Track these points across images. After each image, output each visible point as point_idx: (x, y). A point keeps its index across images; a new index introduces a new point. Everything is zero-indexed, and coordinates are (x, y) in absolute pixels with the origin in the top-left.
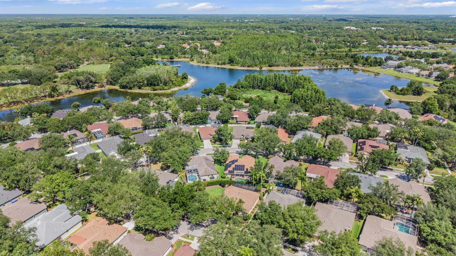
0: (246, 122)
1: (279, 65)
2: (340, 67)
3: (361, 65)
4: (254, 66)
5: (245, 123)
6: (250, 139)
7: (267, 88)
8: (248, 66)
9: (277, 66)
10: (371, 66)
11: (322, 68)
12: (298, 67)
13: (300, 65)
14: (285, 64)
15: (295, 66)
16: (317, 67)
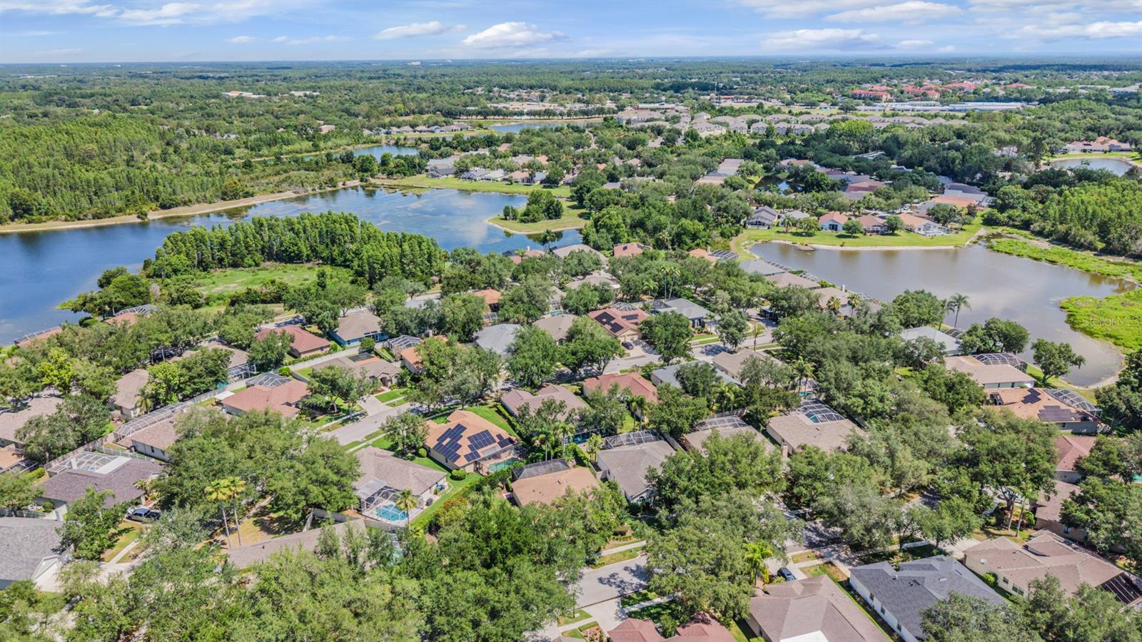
0: (322, 349)
1: (190, 201)
2: (340, 185)
3: (385, 176)
4: (113, 212)
5: (319, 352)
6: (395, 381)
7: (246, 260)
8: (96, 216)
9: (185, 203)
10: (405, 175)
11: (303, 194)
12: (242, 199)
13: (247, 195)
14: (205, 196)
15: (235, 196)
16: (290, 194)
